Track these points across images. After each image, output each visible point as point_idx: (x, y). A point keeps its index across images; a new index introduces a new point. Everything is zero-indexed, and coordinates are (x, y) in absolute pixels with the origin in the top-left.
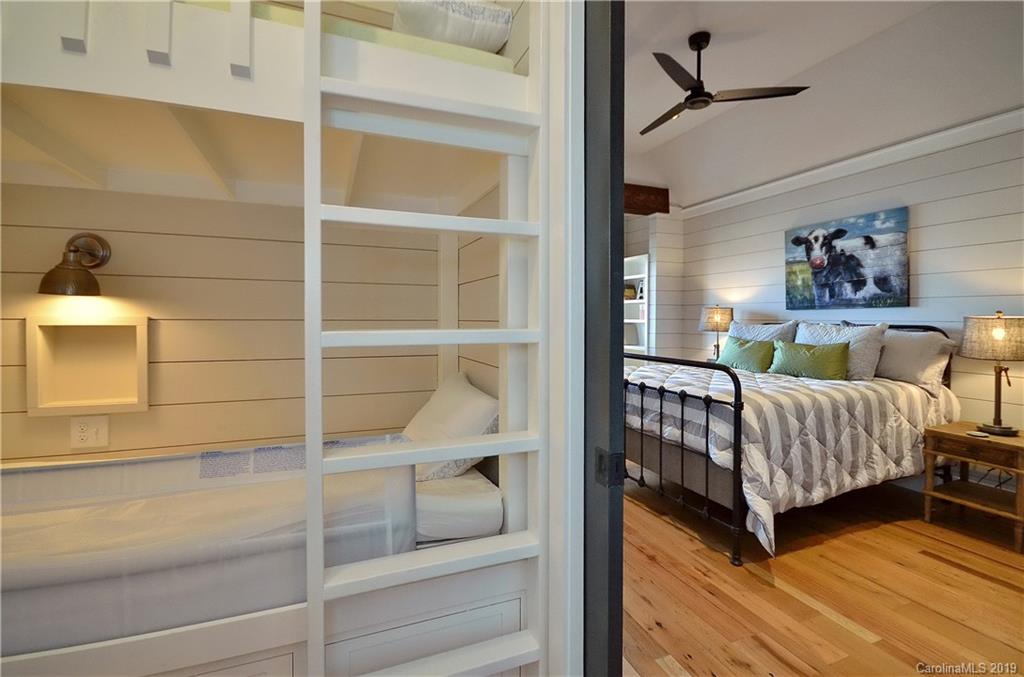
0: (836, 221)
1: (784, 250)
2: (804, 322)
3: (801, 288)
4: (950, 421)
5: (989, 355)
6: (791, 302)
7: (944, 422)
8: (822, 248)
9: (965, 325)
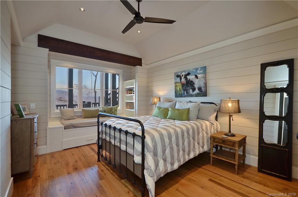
0: (188, 70)
1: (174, 79)
2: (178, 101)
3: (179, 91)
4: (217, 132)
5: (228, 112)
6: (176, 95)
7: (216, 132)
8: (184, 78)
9: (221, 102)
